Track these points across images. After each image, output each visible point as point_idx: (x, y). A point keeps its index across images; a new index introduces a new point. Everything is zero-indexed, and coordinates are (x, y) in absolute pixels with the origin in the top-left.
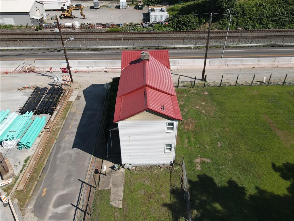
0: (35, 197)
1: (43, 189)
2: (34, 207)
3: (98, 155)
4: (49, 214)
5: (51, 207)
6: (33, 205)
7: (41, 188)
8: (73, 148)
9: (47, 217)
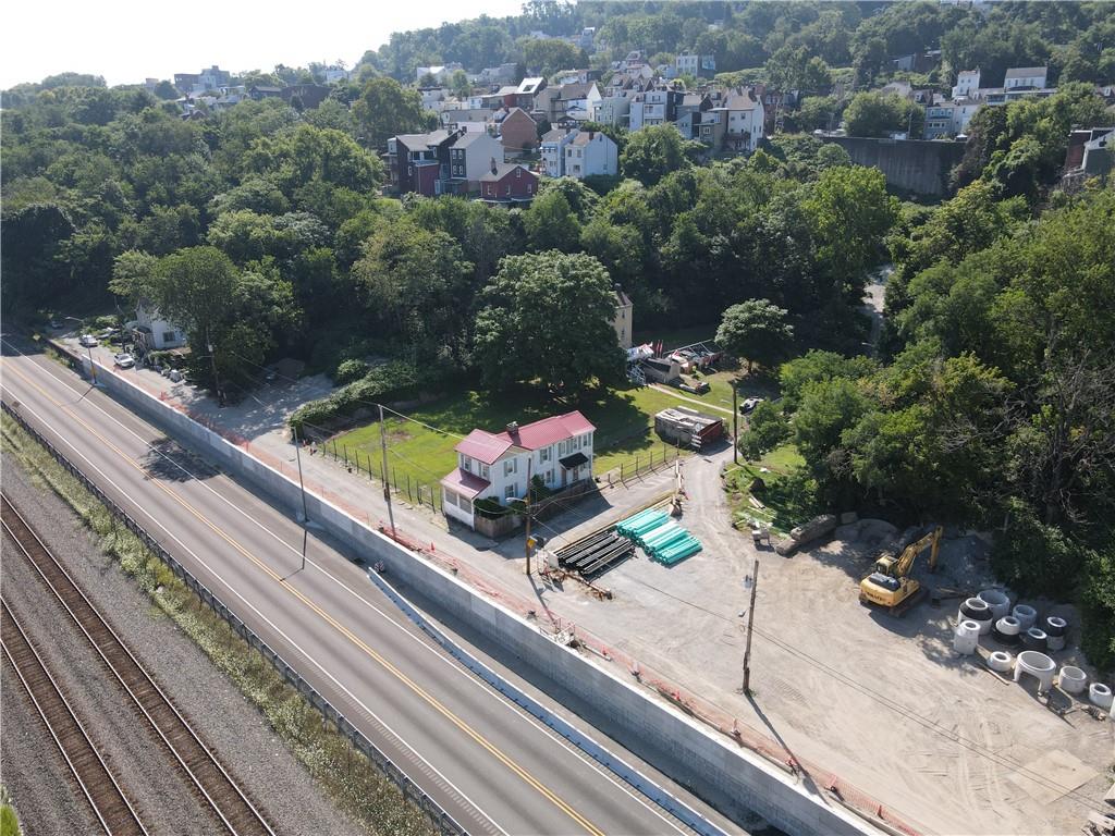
0: (663, 492)
2: (668, 488)
4: (660, 483)
5: (656, 486)
8: (613, 506)
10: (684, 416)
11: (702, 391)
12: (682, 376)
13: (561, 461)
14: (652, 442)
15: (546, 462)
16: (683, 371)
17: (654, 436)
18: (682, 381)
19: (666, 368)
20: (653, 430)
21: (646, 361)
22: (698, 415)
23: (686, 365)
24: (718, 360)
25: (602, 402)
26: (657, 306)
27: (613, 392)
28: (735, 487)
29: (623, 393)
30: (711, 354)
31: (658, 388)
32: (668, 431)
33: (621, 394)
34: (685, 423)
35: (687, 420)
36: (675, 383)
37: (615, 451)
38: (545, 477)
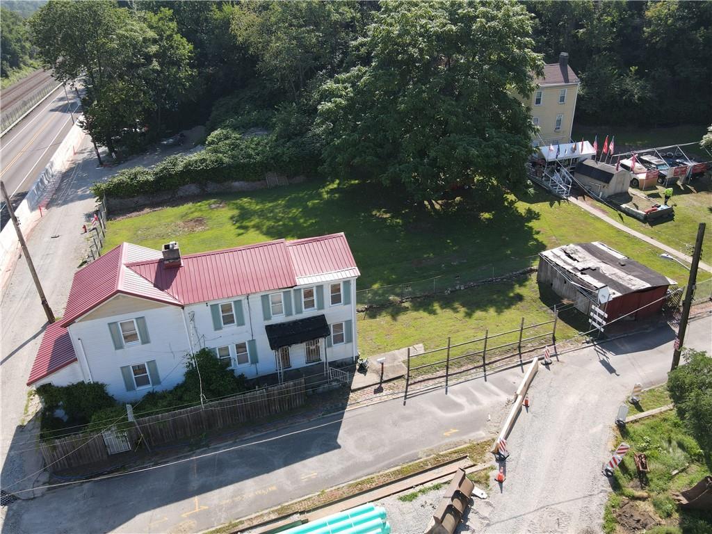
0: (466, 438)
1: (447, 437)
2: (478, 429)
3: (340, 405)
4: (475, 407)
5: (465, 412)
6: (478, 433)
7: (447, 441)
8: (339, 447)
9: (479, 407)
10: (593, 262)
11: (656, 219)
12: (631, 191)
13: (269, 329)
14: (520, 298)
15: (232, 328)
16: (635, 184)
17: (530, 289)
18: (628, 199)
19: (606, 177)
20: (534, 276)
21: (581, 164)
22: (622, 266)
23: (642, 177)
24: (701, 174)
25: (486, 215)
26: (624, 92)
27: (512, 203)
28: (642, 477)
29: (527, 205)
30: (690, 164)
31: (584, 204)
32: (557, 284)
33: (522, 207)
34: (588, 278)
35: (594, 272)
36: (616, 201)
37: (447, 303)
38: (233, 353)
